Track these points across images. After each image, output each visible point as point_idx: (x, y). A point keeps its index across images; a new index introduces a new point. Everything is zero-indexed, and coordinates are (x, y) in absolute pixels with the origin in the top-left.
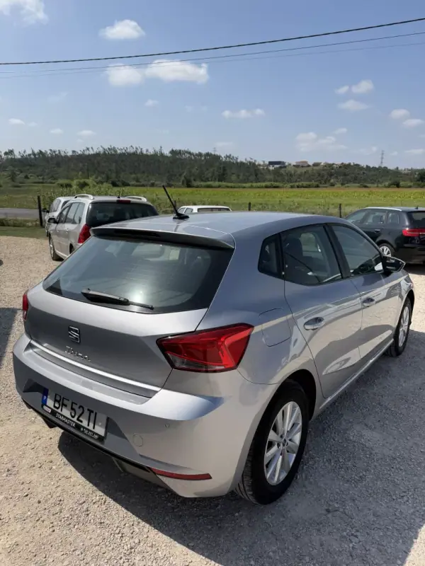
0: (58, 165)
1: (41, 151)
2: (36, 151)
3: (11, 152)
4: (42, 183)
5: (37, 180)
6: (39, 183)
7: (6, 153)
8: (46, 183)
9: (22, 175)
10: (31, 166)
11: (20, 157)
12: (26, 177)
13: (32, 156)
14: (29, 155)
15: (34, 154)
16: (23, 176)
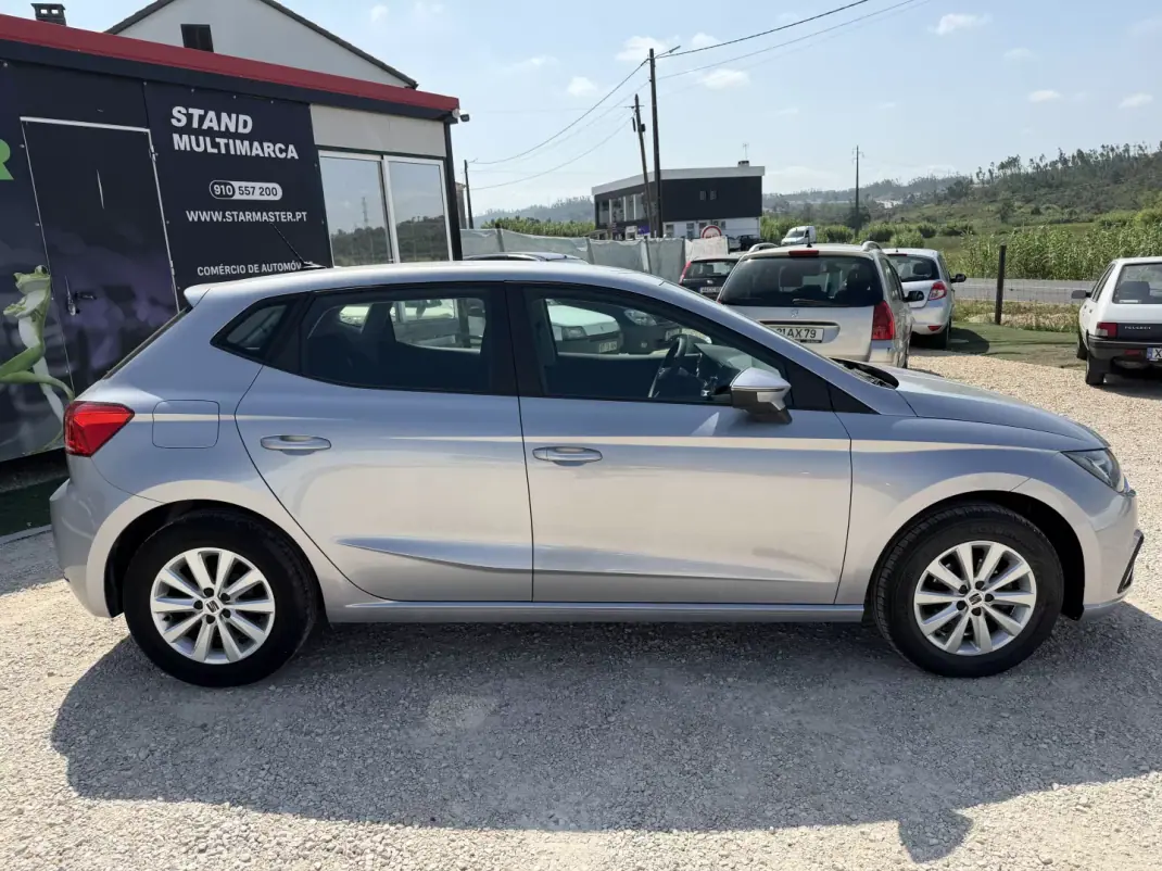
0: (1117, 178)
1: (1080, 153)
2: (1069, 153)
3: (1013, 162)
4: (1068, 221)
5: (1058, 216)
6: (1058, 222)
7: (1003, 166)
8: (1077, 221)
9: (1028, 208)
10: (1050, 186)
11: (1030, 170)
12: (1036, 212)
13: (1060, 166)
14: (1054, 164)
15: (1065, 161)
16: (1029, 210)
